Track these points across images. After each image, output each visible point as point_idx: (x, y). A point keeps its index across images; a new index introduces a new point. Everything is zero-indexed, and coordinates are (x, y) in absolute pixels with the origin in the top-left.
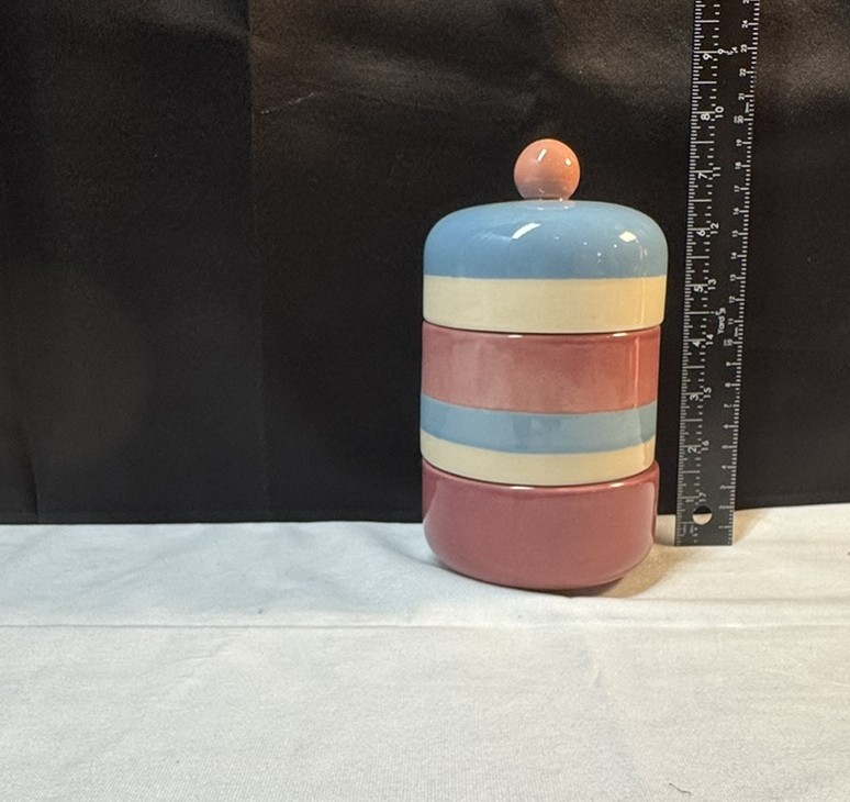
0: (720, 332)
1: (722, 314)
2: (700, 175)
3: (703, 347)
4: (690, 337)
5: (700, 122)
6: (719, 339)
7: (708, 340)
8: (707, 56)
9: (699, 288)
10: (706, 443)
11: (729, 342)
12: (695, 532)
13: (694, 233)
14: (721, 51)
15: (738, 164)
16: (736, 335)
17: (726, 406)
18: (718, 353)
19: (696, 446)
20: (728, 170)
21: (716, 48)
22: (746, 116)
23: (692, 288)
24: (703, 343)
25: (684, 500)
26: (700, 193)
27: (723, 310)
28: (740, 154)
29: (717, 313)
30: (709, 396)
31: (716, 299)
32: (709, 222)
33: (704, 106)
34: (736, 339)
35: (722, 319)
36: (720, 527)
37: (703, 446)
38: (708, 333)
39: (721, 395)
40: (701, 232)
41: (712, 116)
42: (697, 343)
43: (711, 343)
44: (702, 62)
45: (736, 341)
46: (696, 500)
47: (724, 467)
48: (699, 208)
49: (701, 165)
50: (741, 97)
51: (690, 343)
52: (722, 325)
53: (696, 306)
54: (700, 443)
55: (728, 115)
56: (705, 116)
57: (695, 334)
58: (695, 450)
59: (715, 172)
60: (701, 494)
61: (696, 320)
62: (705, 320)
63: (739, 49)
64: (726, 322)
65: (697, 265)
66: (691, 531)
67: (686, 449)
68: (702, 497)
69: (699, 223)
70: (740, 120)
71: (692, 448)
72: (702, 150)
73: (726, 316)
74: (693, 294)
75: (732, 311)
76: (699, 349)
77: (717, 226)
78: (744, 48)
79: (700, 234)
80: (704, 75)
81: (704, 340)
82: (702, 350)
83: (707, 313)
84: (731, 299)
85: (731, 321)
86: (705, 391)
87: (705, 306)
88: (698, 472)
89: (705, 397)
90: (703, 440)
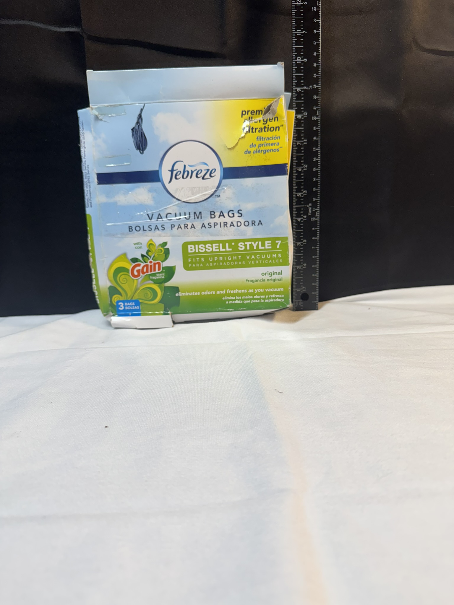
0: (309, 214)
1: (310, 206)
2: (298, 143)
3: (302, 221)
4: (296, 217)
5: (297, 119)
6: (309, 218)
7: (304, 218)
8: (299, 90)
9: (299, 195)
10: (305, 265)
11: (313, 219)
12: (302, 304)
13: (296, 170)
14: (305, 88)
15: (315, 138)
16: (316, 216)
17: (313, 248)
18: (309, 224)
19: (300, 266)
20: (310, 140)
21: (303, 86)
22: (317, 116)
23: (296, 195)
24: (302, 220)
25: (296, 290)
26: (298, 151)
27: (310, 204)
28: (316, 133)
29: (308, 206)
30: (305, 244)
31: (307, 199)
32: (302, 165)
33: (299, 112)
34: (316, 217)
35: (310, 208)
36: (313, 302)
37: (304, 266)
38: (304, 215)
39: (311, 243)
40: (300, 169)
41: (302, 117)
42: (299, 220)
43: (305, 220)
44: (297, 93)
45: (317, 218)
46: (302, 290)
47: (313, 275)
48: (298, 158)
49: (298, 139)
50: (315, 108)
51: (296, 220)
52: (310, 211)
53: (298, 202)
54: (302, 265)
55: (309, 116)
56: (299, 117)
57: (298, 215)
58: (300, 268)
59: (305, 142)
60: (303, 287)
61: (298, 209)
62: (302, 209)
63: (313, 87)
64: (312, 210)
65: (298, 184)
66: (300, 304)
67: (296, 267)
68: (304, 289)
69: (298, 165)
70: (314, 118)
72: (298, 132)
73: (312, 207)
74: (297, 197)
75: (315, 205)
76: (300, 222)
77: (306, 166)
78: (315, 86)
80: (298, 98)
81: (302, 218)
82: (302, 223)
83: (303, 206)
84: (314, 199)
85: (314, 209)
86: (304, 241)
87: (302, 203)
88: (302, 278)
89: (304, 244)
90: (304, 263)
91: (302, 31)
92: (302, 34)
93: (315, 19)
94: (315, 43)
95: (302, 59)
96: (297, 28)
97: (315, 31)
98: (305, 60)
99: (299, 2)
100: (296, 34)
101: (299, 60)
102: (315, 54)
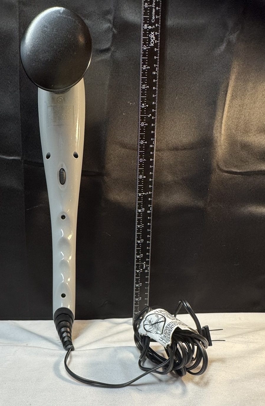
0: (144, 268)
1: (145, 264)
2: (138, 226)
3: (140, 272)
4: (136, 270)
5: (138, 212)
6: (144, 270)
7: (141, 270)
8: (140, 195)
9: (138, 257)
10: (141, 298)
11: (147, 271)
13: (137, 242)
14: (144, 194)
15: (148, 224)
16: (148, 269)
17: (146, 288)
18: (143, 274)
19: (138, 299)
20: (146, 225)
21: (142, 193)
22: (151, 211)
23: (137, 257)
24: (139, 271)
25: (135, 313)
26: (138, 231)
27: (145, 263)
28: (149, 221)
29: (143, 263)
31: (143, 260)
32: (141, 239)
33: (139, 208)
34: (148, 270)
35: (144, 265)
37: (140, 299)
39: (144, 285)
40: (139, 242)
41: (142, 211)
42: (138, 271)
44: (139, 196)
47: (145, 304)
48: (138, 235)
49: (139, 224)
50: (149, 206)
51: (136, 271)
52: (144, 266)
53: (137, 261)
54: (139, 298)
55: (146, 211)
56: (140, 211)
57: (137, 269)
59: (143, 226)
60: (139, 312)
61: (137, 265)
62: (140, 265)
63: (148, 193)
64: (146, 266)
65: (138, 250)
67: (135, 300)
69: (138, 239)
70: (149, 212)
71: (137, 299)
72: (139, 220)
73: (146, 264)
74: (137, 258)
75: (147, 263)
77: (143, 240)
78: (150, 193)
79: (138, 242)
80: (139, 200)
81: (140, 271)
82: (139, 273)
83: (141, 263)
84: (147, 260)
85: (147, 265)
86: (140, 284)
87: (140, 261)
88: (139, 306)
89: (140, 286)
90: (140, 297)
91: (143, 159)
92: (143, 161)
93: (151, 152)
94: (151, 167)
95: (143, 176)
96: (140, 158)
97: (151, 160)
98: (144, 177)
99: (142, 142)
100: (140, 161)
101: (141, 177)
102: (151, 173)
